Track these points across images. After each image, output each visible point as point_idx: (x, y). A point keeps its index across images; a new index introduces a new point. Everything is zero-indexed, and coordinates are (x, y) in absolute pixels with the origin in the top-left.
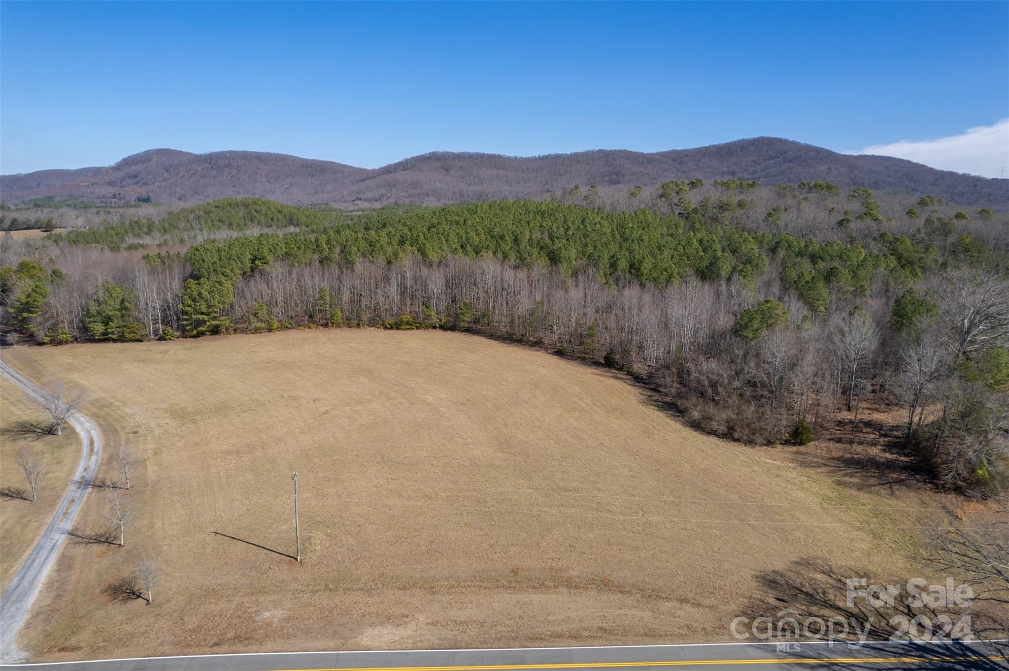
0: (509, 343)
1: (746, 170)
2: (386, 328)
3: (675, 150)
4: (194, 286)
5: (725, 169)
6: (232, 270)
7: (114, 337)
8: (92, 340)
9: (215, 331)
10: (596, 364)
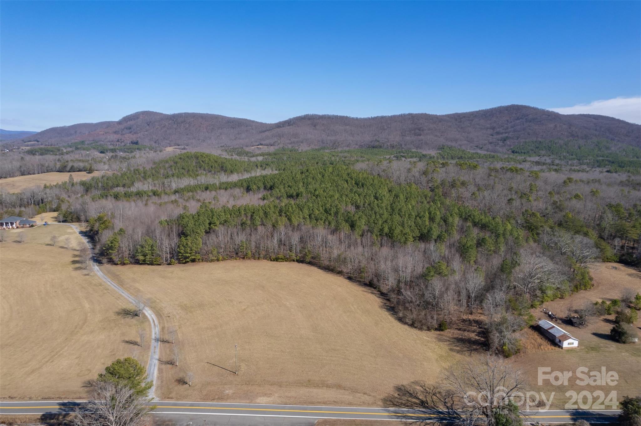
0: (328, 272)
1: (502, 126)
2: (271, 260)
3: (457, 113)
4: (185, 240)
5: (488, 126)
6: (200, 230)
7: (148, 262)
8: (137, 262)
9: (193, 261)
10: (365, 285)
